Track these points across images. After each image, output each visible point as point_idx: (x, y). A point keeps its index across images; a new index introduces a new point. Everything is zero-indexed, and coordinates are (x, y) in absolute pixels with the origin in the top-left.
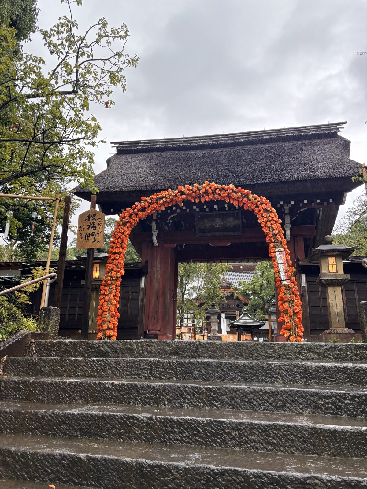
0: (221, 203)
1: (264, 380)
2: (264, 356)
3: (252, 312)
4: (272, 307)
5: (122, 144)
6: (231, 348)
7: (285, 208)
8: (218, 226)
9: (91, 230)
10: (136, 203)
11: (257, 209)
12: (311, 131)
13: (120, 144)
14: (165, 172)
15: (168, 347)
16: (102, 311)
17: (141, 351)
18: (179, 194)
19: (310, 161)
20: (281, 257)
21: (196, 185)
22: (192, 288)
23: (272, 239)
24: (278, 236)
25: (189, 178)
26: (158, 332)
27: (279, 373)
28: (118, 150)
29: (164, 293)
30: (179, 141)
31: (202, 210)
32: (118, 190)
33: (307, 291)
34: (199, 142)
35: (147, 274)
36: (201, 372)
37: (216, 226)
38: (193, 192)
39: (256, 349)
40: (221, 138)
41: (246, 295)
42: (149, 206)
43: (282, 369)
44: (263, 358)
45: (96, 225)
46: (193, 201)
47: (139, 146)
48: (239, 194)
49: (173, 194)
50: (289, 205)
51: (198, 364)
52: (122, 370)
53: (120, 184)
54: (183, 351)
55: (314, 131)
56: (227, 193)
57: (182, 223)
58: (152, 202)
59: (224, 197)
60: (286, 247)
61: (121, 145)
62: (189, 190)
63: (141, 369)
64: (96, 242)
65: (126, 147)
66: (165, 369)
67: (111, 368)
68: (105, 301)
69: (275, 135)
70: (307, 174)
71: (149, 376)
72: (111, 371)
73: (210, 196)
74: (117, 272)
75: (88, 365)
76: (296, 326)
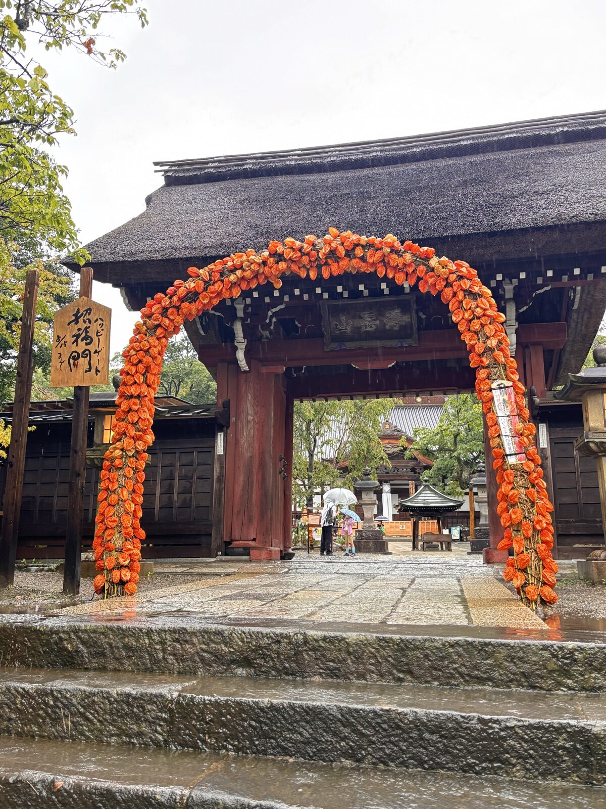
0: (371, 279)
1: (471, 767)
2: (468, 675)
3: (439, 481)
4: (476, 475)
5: (175, 166)
6: (383, 653)
7: (506, 287)
8: (368, 329)
9: (82, 346)
10: (176, 282)
11: (448, 292)
12: (558, 126)
13: (171, 166)
14: (256, 217)
15: (226, 646)
16: (104, 527)
17: (161, 655)
18: (272, 259)
19: (558, 188)
20: (504, 400)
21: (311, 237)
22: (327, 443)
23: (484, 359)
24: (497, 352)
25: (305, 228)
26: (252, 544)
27: (513, 747)
28: (167, 178)
29: (262, 465)
30: (289, 155)
31: (335, 295)
32: (158, 256)
33: (550, 458)
34: (330, 156)
35: (228, 427)
36: (301, 734)
37: (364, 329)
38: (304, 254)
39: (449, 656)
40: (373, 147)
41: (428, 453)
42: (205, 289)
43: (522, 738)
44: (466, 681)
45: (92, 333)
46: (303, 275)
47: (208, 168)
48: (408, 257)
49: (259, 259)
50: (515, 281)
51: (291, 713)
52: (99, 721)
53: (161, 244)
54: (263, 656)
55: (565, 125)
56: (379, 254)
57: (297, 323)
58: (210, 280)
59: (373, 264)
60: (516, 377)
61: (173, 168)
62: (294, 250)
63: (146, 720)
64: (93, 370)
65: (184, 171)
66: (207, 723)
67: (72, 714)
68: (109, 505)
69: (485, 137)
70: (554, 214)
71: (166, 741)
72: (72, 722)
73: (341, 263)
74: (136, 439)
75: (15, 704)
76: (539, 560)
